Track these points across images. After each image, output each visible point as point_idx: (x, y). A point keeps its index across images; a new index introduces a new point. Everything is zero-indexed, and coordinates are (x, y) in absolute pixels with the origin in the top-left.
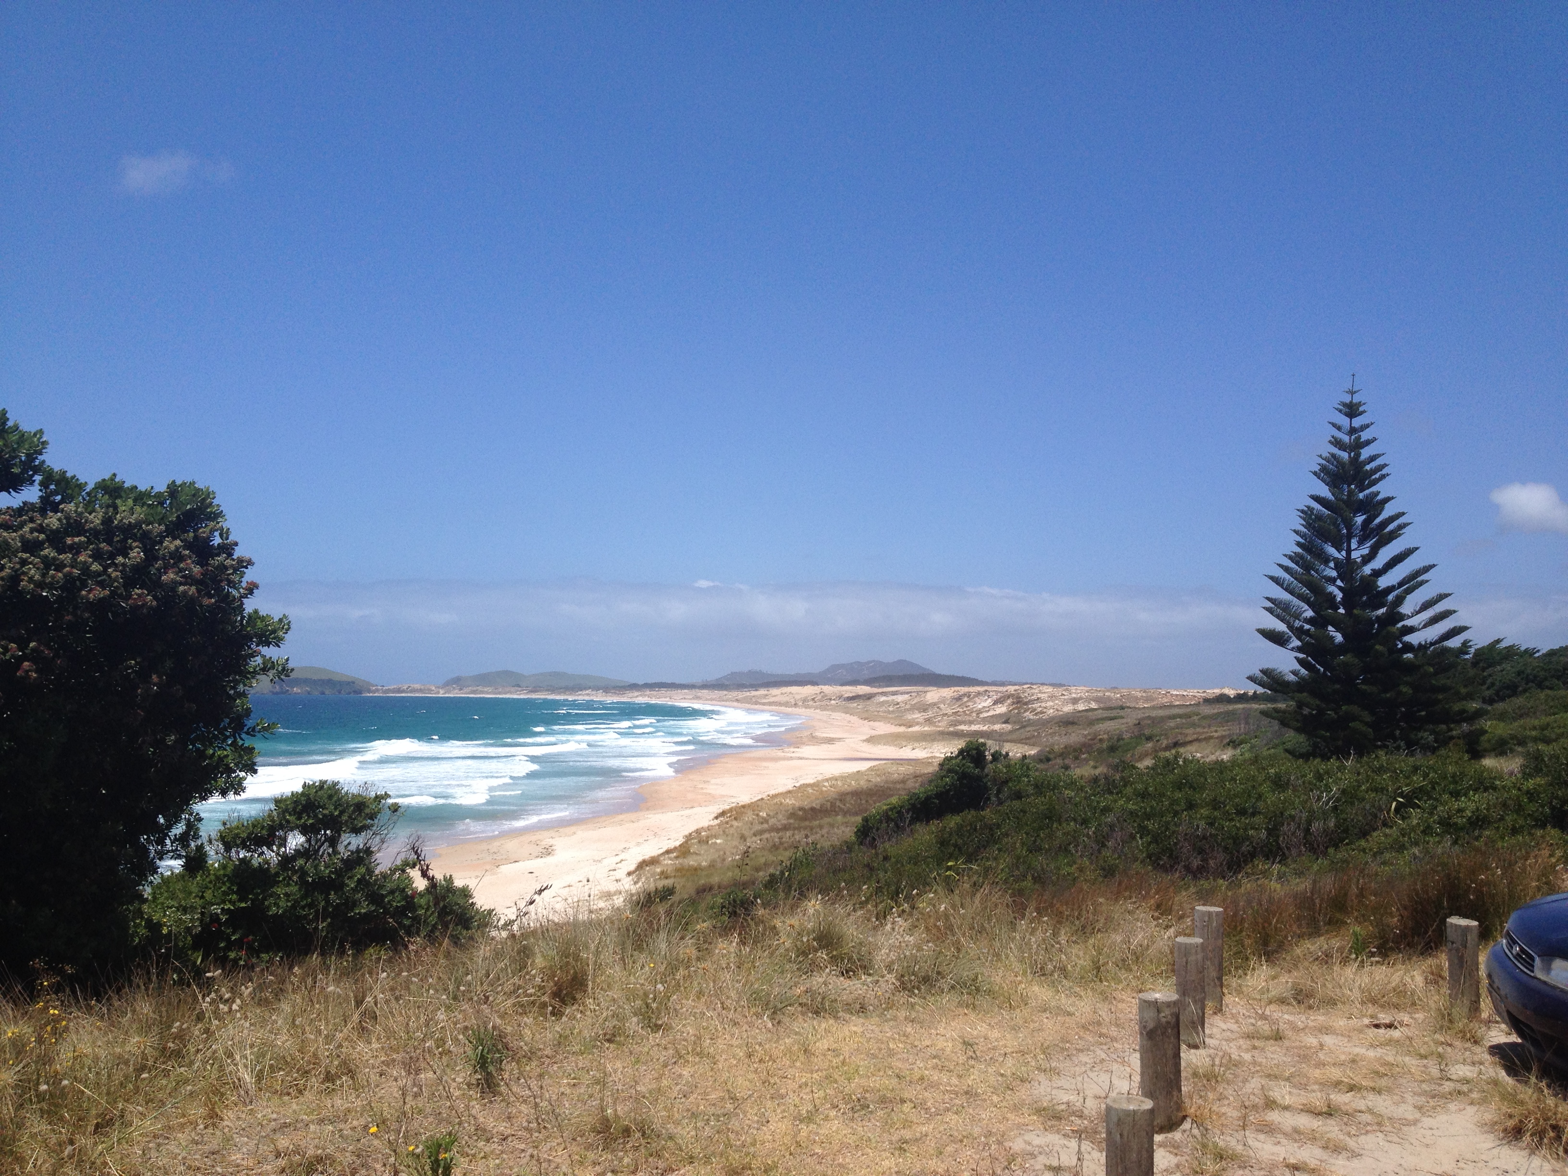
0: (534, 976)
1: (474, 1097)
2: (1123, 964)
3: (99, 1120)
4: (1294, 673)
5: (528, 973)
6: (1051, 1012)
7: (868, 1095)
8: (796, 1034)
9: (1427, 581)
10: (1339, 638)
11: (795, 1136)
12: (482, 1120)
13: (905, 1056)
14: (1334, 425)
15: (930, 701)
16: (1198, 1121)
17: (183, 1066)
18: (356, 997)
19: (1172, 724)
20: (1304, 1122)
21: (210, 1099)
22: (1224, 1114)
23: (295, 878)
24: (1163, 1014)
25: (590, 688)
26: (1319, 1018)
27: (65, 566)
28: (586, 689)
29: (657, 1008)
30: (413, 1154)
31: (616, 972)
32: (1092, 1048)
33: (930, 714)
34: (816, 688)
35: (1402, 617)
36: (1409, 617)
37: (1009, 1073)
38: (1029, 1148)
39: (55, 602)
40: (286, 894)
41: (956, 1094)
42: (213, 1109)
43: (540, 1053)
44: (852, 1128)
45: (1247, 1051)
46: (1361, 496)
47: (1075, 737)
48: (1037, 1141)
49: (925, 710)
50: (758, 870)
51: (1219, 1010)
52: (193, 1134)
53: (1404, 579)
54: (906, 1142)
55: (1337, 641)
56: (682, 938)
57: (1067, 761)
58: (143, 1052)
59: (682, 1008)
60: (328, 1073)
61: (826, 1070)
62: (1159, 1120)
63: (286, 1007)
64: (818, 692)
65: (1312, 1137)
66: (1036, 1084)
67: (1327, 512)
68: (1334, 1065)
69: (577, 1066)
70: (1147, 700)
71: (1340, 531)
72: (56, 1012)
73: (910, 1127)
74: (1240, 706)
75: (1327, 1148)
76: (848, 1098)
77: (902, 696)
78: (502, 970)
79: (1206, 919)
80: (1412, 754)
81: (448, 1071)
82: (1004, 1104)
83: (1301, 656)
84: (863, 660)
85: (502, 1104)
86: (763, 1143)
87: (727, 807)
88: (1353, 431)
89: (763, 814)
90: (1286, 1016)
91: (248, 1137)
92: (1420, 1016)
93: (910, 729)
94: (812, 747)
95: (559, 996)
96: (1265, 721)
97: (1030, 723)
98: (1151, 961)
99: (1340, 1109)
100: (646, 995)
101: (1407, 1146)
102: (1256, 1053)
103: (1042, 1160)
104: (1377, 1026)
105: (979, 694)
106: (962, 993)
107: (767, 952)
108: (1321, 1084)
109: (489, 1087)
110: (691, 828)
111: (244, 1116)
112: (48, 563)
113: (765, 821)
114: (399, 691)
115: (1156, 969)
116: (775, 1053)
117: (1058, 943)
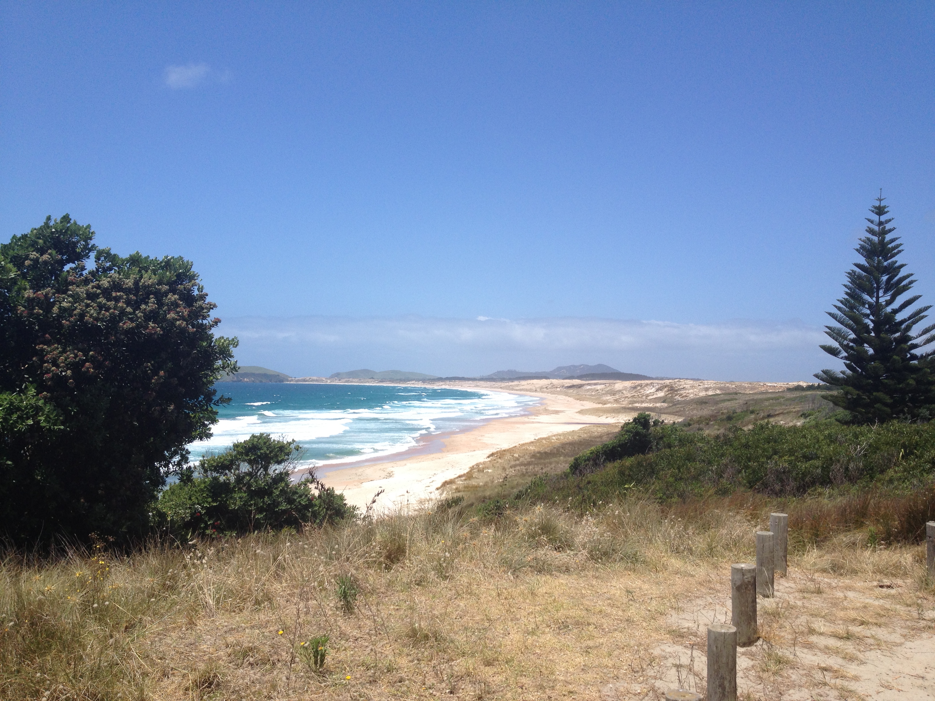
0: (375, 546)
1: (340, 615)
2: (727, 547)
3: (128, 624)
4: (843, 373)
5: (371, 544)
6: (681, 575)
7: (568, 620)
8: (527, 583)
9: (926, 316)
10: (871, 351)
11: (524, 642)
12: (343, 628)
13: (591, 598)
14: (869, 220)
15: (618, 389)
16: (767, 640)
17: (175, 595)
18: (274, 556)
19: (767, 403)
20: (833, 642)
21: (189, 613)
22: (782, 637)
23: (244, 489)
24: (746, 577)
25: (414, 380)
26: (846, 581)
27: (110, 309)
28: (412, 380)
29: (446, 566)
30: (304, 647)
31: (423, 545)
32: (704, 596)
33: (617, 397)
34: (548, 380)
35: (910, 338)
36: (915, 338)
37: (653, 609)
38: (663, 653)
39: (104, 329)
40: (240, 498)
41: (621, 621)
42: (191, 619)
43: (378, 591)
44: (558, 639)
45: (800, 599)
46: (885, 264)
47: (706, 411)
48: (668, 650)
49: (614, 395)
50: (512, 488)
51: (784, 575)
52: (180, 633)
53: (912, 315)
54: (590, 648)
55: (869, 353)
56: (462, 526)
57: (701, 426)
58: (152, 586)
59: (461, 567)
60: (257, 599)
61: (543, 605)
62: (744, 639)
63: (234, 562)
64: (549, 383)
65: (837, 652)
66: (669, 616)
67: (864, 274)
68: (853, 609)
69: (399, 599)
70: (752, 389)
71: (872, 285)
72: (103, 563)
73: (593, 639)
74: (809, 393)
75: (845, 658)
76: (556, 622)
77: (600, 386)
78: (357, 542)
79: (777, 521)
80: (914, 422)
81: (325, 600)
82: (650, 627)
83: (848, 362)
84: (577, 364)
85: (356, 619)
86: (505, 646)
87: (494, 451)
88: (880, 223)
89: (516, 455)
90: (826, 580)
91: (211, 636)
92: (909, 581)
93: (605, 406)
94: (545, 416)
95: (390, 558)
96: (825, 402)
97: (679, 402)
98: (744, 546)
99: (855, 635)
100: (440, 559)
101: (895, 658)
102: (805, 601)
103: (671, 661)
104: (882, 587)
105: (647, 385)
106: (628, 562)
107: (511, 536)
108: (844, 620)
109: (349, 610)
110: (473, 463)
111: (209, 624)
112: (101, 307)
113: (518, 459)
114: (304, 380)
115: (747, 550)
116: (515, 594)
117: (688, 534)
